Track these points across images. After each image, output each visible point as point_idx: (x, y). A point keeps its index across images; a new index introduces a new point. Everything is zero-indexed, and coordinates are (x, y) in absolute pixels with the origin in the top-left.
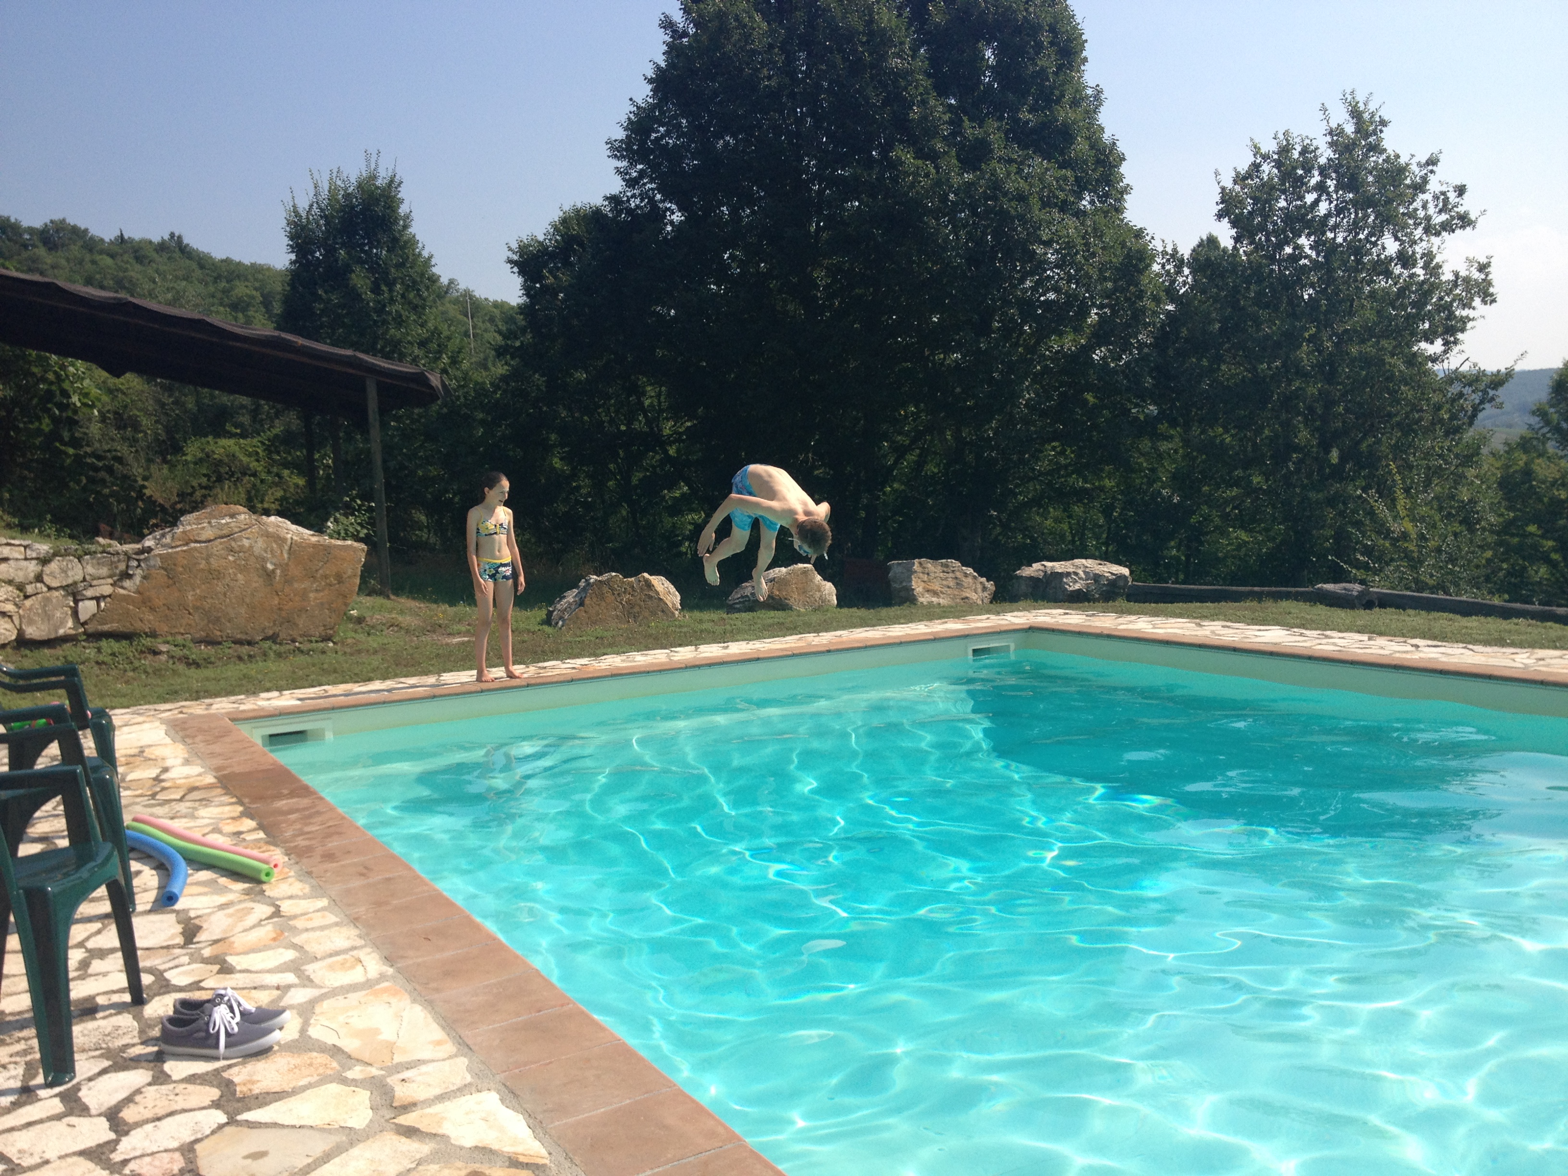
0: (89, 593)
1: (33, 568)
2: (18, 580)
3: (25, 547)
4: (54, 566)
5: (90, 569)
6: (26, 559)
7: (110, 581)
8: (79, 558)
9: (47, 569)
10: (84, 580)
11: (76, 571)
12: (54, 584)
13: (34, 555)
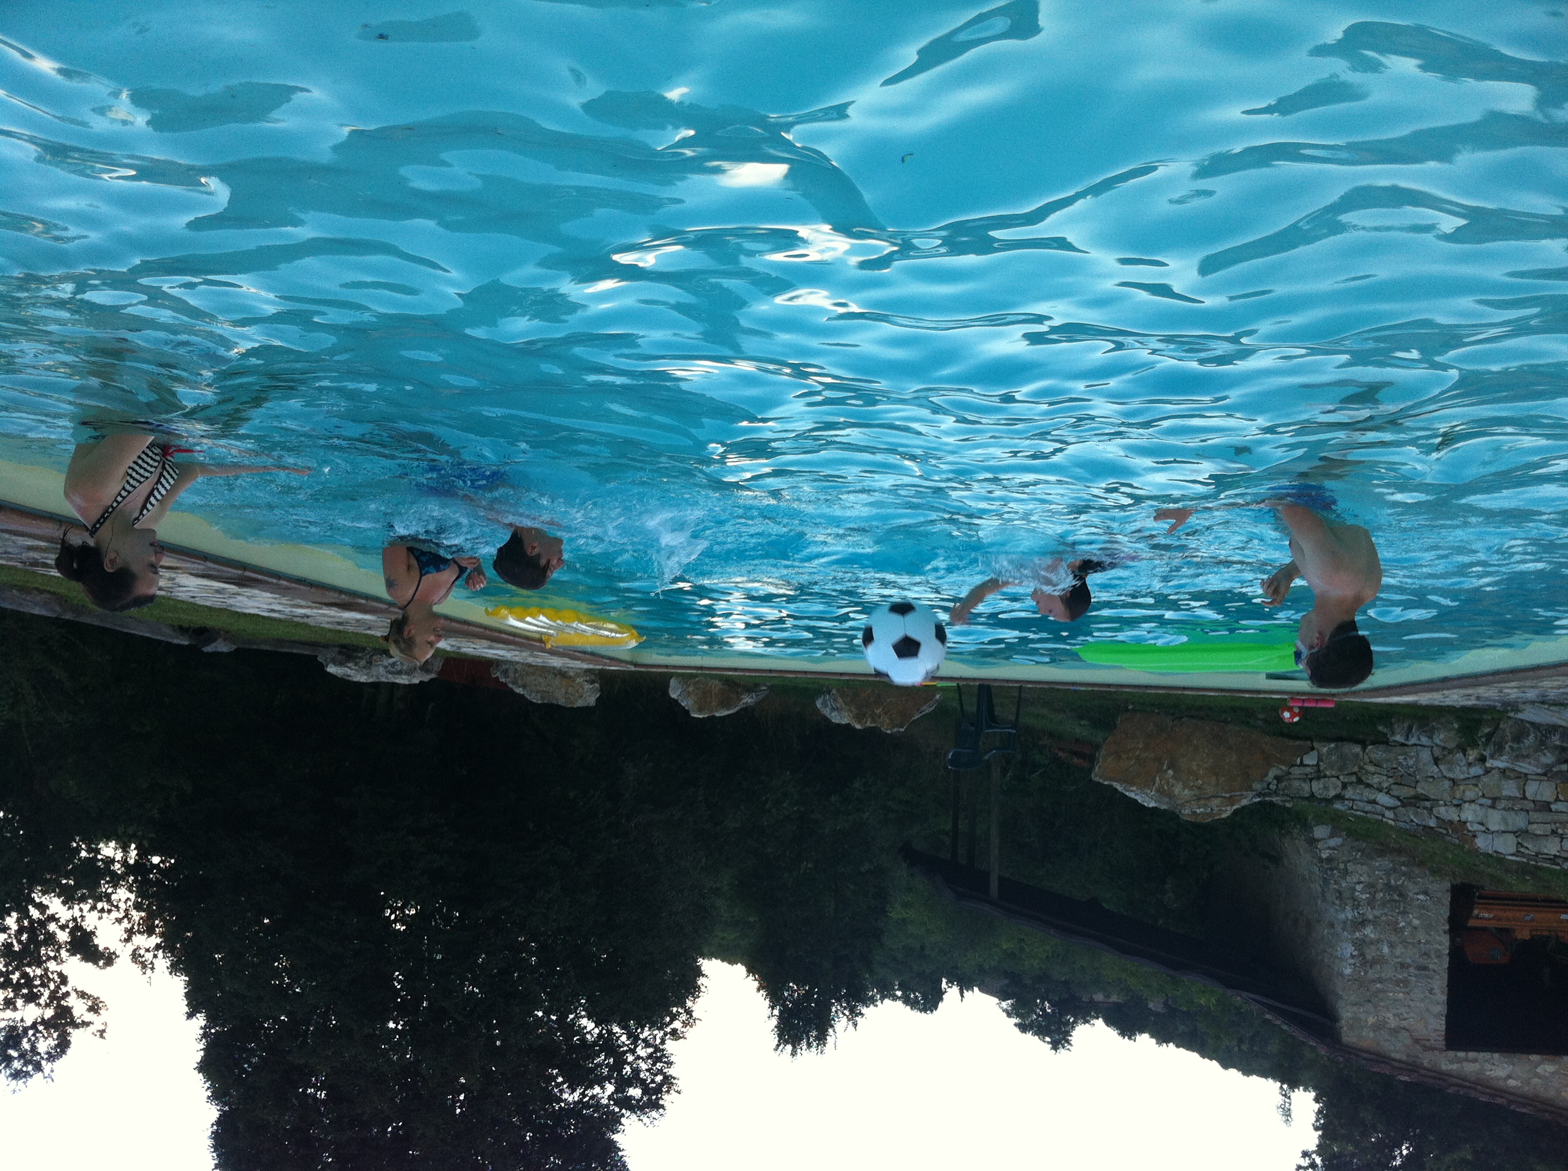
0: (1308, 770)
1: (1349, 793)
2: (1362, 786)
3: (1352, 808)
4: (1332, 793)
5: (1306, 786)
6: (1353, 800)
7: (1292, 776)
8: (1312, 795)
9: (1338, 790)
10: (1311, 780)
11: (1317, 786)
12: (1335, 779)
13: (1346, 802)
